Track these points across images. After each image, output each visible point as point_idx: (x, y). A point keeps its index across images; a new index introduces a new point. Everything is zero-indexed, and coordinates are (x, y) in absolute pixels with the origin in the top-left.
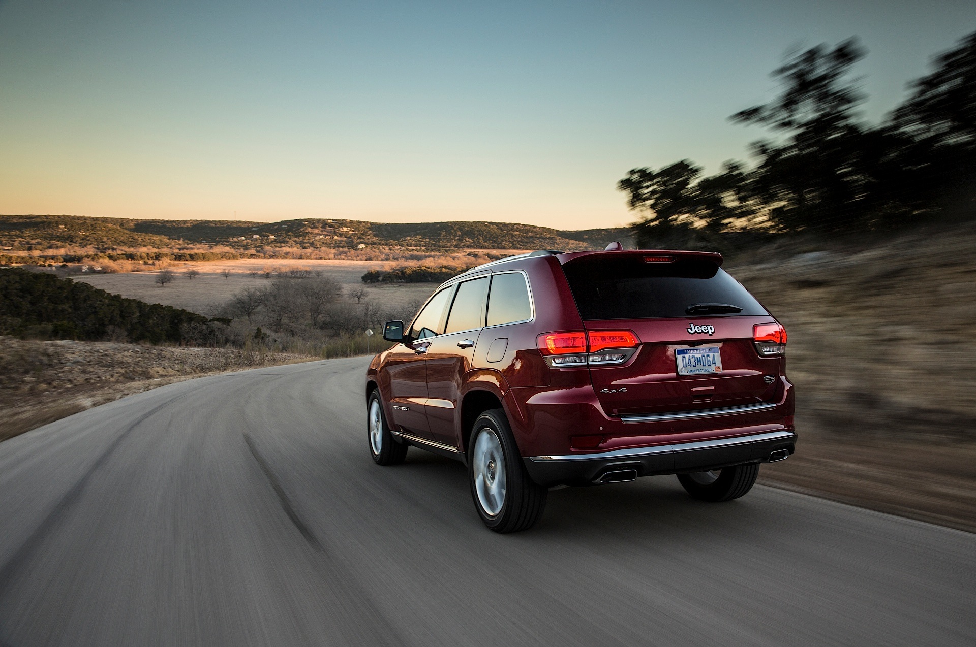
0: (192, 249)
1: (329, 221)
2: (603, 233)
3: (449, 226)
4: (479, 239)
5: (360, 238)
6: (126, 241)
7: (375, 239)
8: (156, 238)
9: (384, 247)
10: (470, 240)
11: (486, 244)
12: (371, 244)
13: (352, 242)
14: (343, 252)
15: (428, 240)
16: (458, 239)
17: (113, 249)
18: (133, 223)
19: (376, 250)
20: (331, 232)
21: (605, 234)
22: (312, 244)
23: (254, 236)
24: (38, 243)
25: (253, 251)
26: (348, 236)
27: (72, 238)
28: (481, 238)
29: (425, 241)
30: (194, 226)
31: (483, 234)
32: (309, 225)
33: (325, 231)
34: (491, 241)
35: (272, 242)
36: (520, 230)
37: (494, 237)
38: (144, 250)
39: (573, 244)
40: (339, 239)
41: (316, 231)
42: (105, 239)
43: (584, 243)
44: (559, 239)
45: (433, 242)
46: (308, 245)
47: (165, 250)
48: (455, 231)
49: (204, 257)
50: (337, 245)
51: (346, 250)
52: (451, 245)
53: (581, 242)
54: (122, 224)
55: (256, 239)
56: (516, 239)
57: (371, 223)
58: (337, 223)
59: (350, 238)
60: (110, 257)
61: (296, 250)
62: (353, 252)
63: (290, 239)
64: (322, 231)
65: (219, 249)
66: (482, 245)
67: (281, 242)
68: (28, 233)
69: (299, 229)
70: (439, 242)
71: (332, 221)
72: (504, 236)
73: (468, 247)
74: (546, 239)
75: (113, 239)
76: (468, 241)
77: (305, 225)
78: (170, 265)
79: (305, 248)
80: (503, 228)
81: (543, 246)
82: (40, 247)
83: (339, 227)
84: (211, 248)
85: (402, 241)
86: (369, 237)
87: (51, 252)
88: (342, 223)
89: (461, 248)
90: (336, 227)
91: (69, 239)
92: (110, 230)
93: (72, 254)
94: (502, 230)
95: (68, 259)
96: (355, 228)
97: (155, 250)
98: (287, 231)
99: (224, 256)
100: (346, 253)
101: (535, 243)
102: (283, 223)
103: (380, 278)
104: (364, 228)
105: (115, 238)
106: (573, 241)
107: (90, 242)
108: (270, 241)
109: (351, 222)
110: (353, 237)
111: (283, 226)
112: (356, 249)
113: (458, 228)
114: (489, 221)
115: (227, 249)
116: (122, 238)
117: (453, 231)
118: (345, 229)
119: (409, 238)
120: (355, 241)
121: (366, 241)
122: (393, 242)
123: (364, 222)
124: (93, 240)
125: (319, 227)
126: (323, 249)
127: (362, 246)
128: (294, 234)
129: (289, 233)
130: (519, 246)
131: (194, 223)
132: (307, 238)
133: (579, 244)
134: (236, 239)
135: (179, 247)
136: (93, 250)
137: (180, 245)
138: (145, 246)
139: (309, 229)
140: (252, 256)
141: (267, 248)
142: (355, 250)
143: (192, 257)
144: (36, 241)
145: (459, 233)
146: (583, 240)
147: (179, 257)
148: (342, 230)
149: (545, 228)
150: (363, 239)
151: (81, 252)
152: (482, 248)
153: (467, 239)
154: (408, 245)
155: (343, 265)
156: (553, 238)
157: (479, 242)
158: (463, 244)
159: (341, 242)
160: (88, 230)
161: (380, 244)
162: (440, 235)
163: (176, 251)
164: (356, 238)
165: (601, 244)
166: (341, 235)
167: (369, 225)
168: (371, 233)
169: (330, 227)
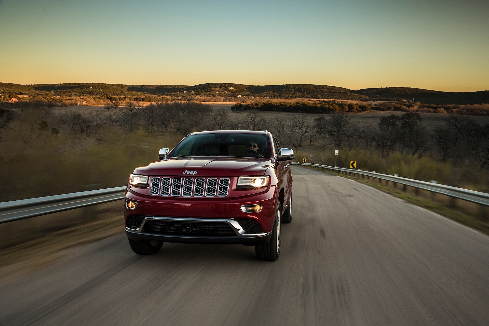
1: (224, 84)
2: (374, 90)
3: (287, 87)
4: (304, 93)
5: (239, 93)
6: (118, 94)
7: (247, 93)
9: (252, 97)
10: (299, 94)
11: (308, 95)
12: (245, 95)
13: (235, 94)
15: (276, 94)
16: (292, 93)
18: (127, 86)
19: (247, 98)
20: (224, 90)
21: (375, 91)
22: (214, 96)
23: (184, 92)
26: (233, 92)
27: (93, 92)
28: (306, 93)
29: (274, 94)
30: (156, 88)
31: (306, 91)
32: (213, 86)
33: (221, 89)
34: (311, 94)
35: (193, 94)
36: (327, 89)
37: (312, 92)
39: (357, 96)
40: (228, 93)
41: (217, 89)
42: (108, 93)
43: (364, 96)
44: (349, 93)
45: (279, 95)
46: (211, 95)
48: (291, 89)
50: (227, 96)
51: (230, 97)
52: (289, 96)
53: (362, 95)
54: (122, 87)
56: (325, 93)
57: (246, 85)
58: (227, 85)
59: (234, 92)
61: (203, 97)
62: (233, 98)
63: (203, 93)
64: (220, 89)
66: (306, 96)
67: (197, 94)
69: (208, 88)
70: (282, 95)
71: (225, 84)
72: (318, 91)
73: (298, 97)
74: (342, 93)
75: (113, 93)
76: (298, 94)
77: (211, 86)
79: (209, 96)
80: (317, 87)
81: (340, 97)
83: (229, 87)
85: (262, 94)
86: (244, 92)
88: (230, 85)
89: (294, 98)
90: (227, 87)
92: (113, 89)
94: (317, 89)
96: (237, 87)
98: (202, 89)
100: (230, 99)
101: (335, 95)
104: (242, 88)
105: (114, 92)
106: (357, 95)
107: (101, 94)
108: (192, 94)
109: (235, 84)
110: (236, 92)
111: (200, 87)
113: (293, 87)
114: (309, 84)
116: (117, 92)
117: (290, 89)
118: (232, 88)
119: (266, 93)
120: (237, 94)
121: (243, 94)
122: (257, 94)
123: (242, 85)
124: (103, 93)
125: (218, 87)
126: (219, 97)
127: (239, 96)
128: (205, 91)
129: (202, 90)
130: (326, 97)
131: (157, 86)
132: (211, 92)
133: (361, 96)
134: (175, 93)
139: (213, 88)
141: (189, 97)
142: (236, 98)
145: (293, 90)
146: (363, 94)
148: (230, 89)
149: (341, 88)
150: (241, 93)
152: (305, 98)
153: (298, 93)
154: (265, 96)
156: (346, 92)
157: (304, 95)
158: (295, 96)
159: (229, 94)
160: (103, 89)
161: (249, 95)
162: (283, 90)
164: (237, 92)
165: (373, 96)
166: (229, 91)
167: (245, 86)
168: (246, 90)
169: (224, 87)
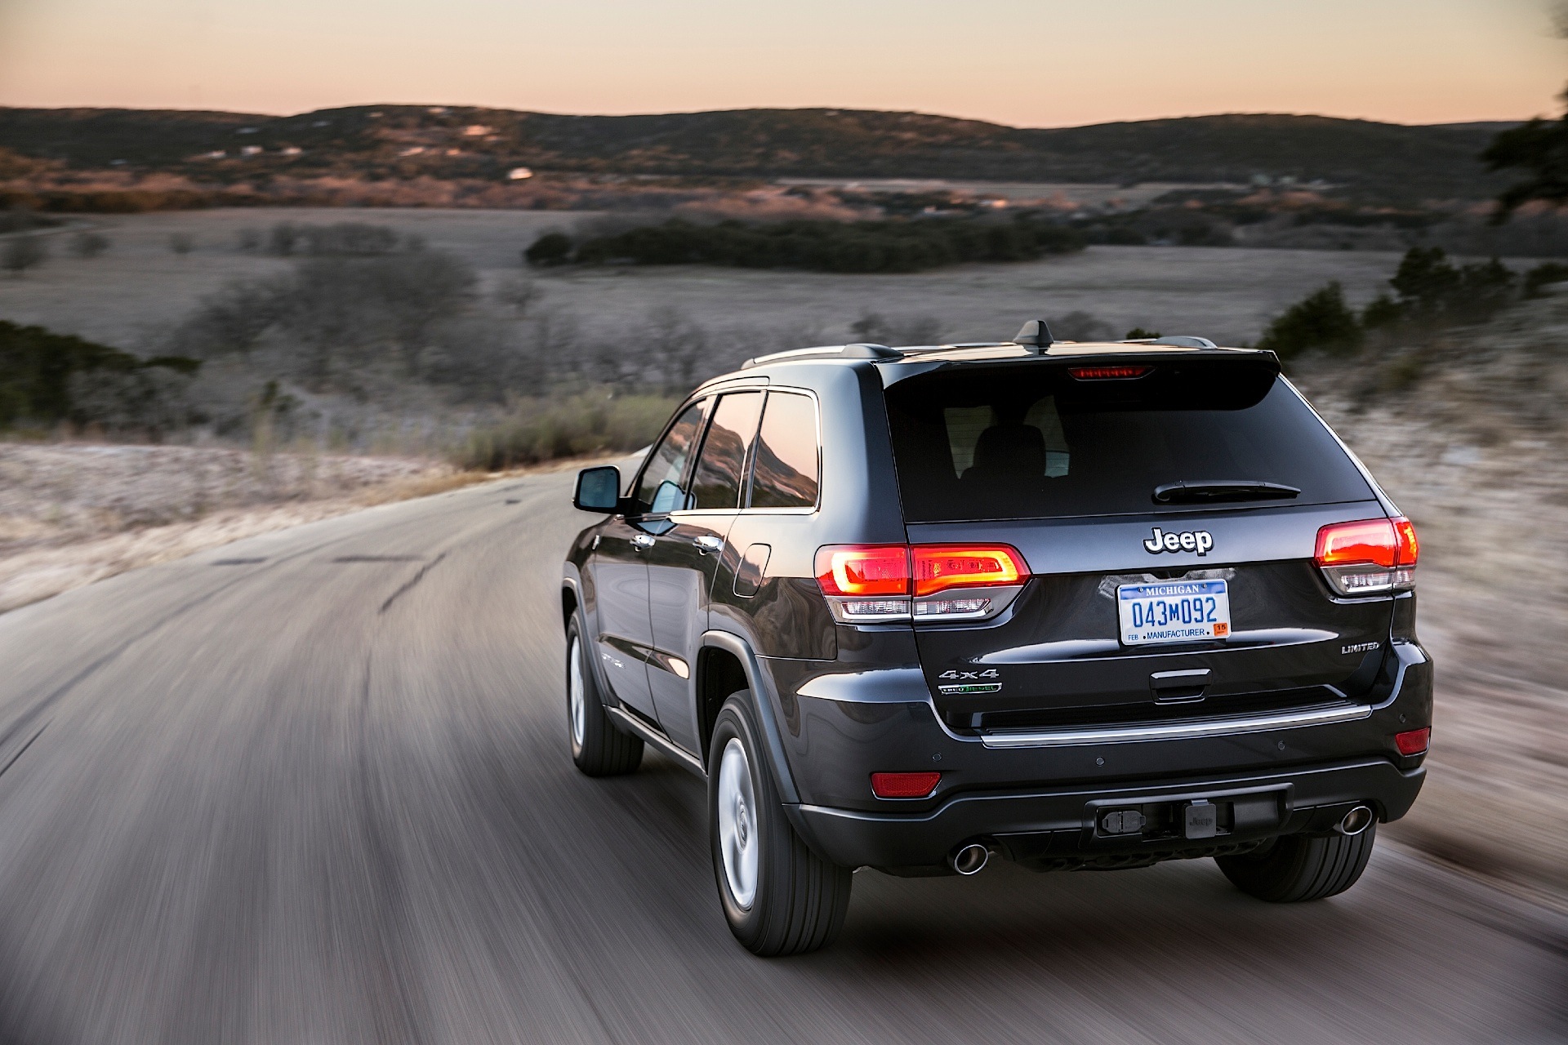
0: (87, 180)
1: (435, 111)
4: (814, 152)
5: (514, 153)
7: (556, 156)
9: (577, 176)
10: (792, 155)
11: (831, 164)
12: (547, 169)
13: (496, 164)
14: (474, 192)
15: (686, 157)
16: (761, 155)
19: (558, 186)
20: (440, 138)
22: (396, 172)
23: (246, 148)
25: (243, 188)
26: (485, 150)
28: (819, 152)
31: (822, 139)
32: (383, 120)
33: (424, 133)
34: (844, 158)
35: (292, 164)
36: (916, 129)
37: (852, 148)
39: (1051, 163)
40: (464, 156)
41: (405, 136)
45: (700, 164)
46: (385, 171)
49: (119, 204)
50: (460, 171)
51: (480, 183)
52: (745, 172)
53: (1073, 160)
55: (254, 156)
58: (453, 115)
59: (490, 154)
61: (352, 184)
62: (496, 190)
63: (339, 156)
64: (417, 133)
65: (159, 183)
67: (309, 164)
69: (358, 128)
70: (714, 162)
71: (442, 111)
72: (876, 143)
76: (787, 156)
77: (374, 121)
79: (377, 178)
80: (873, 126)
83: (461, 125)
84: (138, 177)
85: (623, 162)
86: (538, 150)
88: (466, 115)
89: (769, 178)
90: (453, 124)
94: (871, 129)
96: (501, 127)
98: (329, 133)
99: (172, 201)
100: (480, 192)
102: (318, 114)
103: (571, 254)
104: (521, 128)
106: (1054, 156)
108: (287, 161)
109: (494, 113)
110: (498, 151)
111: (319, 125)
112: (505, 181)
113: (758, 126)
114: (837, 106)
115: (179, 182)
118: (475, 131)
119: (637, 153)
120: (504, 160)
121: (533, 162)
122: (600, 164)
125: (412, 127)
126: (424, 182)
127: (520, 174)
129: (334, 141)
131: (92, 117)
132: (380, 155)
134: (201, 158)
135: (53, 175)
137: (51, 168)
141: (283, 181)
142: (503, 185)
143: (91, 205)
145: (762, 137)
147: (59, 204)
148: (468, 133)
149: (979, 122)
150: (525, 157)
152: (821, 177)
153: (785, 153)
154: (634, 171)
158: (772, 168)
159: (467, 164)
161: (562, 168)
163: (48, 187)
164: (506, 153)
166: (467, 144)
168: (543, 140)
169: (436, 125)
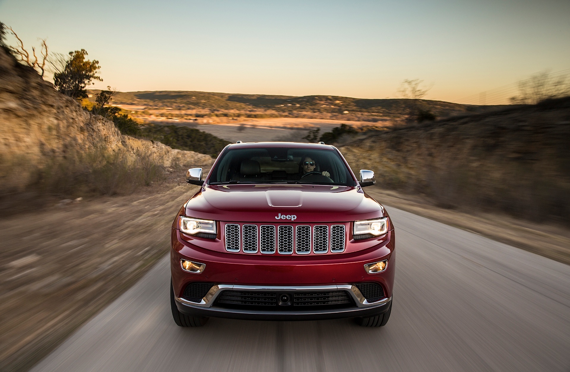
0: (255, 111)
1: (329, 97)
5: (346, 107)
6: (224, 106)
7: (354, 108)
8: (238, 104)
9: (358, 113)
10: (410, 110)
12: (352, 111)
13: (341, 109)
14: (335, 116)
15: (385, 109)
16: (403, 110)
17: (218, 111)
18: (228, 96)
19: (354, 115)
20: (330, 103)
22: (319, 110)
23: (289, 104)
24: (184, 107)
25: (286, 114)
26: (339, 106)
27: (199, 104)
29: (383, 110)
30: (258, 98)
31: (418, 107)
32: (318, 99)
33: (327, 102)
38: (232, 111)
40: (334, 107)
41: (322, 102)
42: (214, 105)
45: (387, 111)
46: (317, 110)
47: (243, 112)
49: (261, 117)
50: (333, 111)
51: (337, 114)
52: (398, 113)
54: (222, 96)
55: (290, 106)
57: (353, 99)
58: (333, 98)
60: (217, 116)
61: (309, 113)
62: (340, 116)
63: (307, 106)
64: (325, 103)
65: (270, 112)
67: (302, 108)
68: (179, 100)
69: (313, 101)
70: (391, 111)
71: (331, 97)
75: (218, 105)
77: (316, 99)
78: (245, 120)
79: (315, 112)
80: (431, 104)
82: (184, 108)
83: (334, 100)
84: (265, 110)
85: (369, 110)
86: (351, 107)
87: (189, 112)
88: (336, 98)
89: (404, 115)
91: (197, 104)
92: (216, 99)
93: (198, 113)
95: (198, 116)
96: (343, 101)
97: (238, 112)
98: (307, 102)
99: (272, 116)
102: (305, 97)
104: (348, 101)
108: (297, 107)
109: (342, 98)
110: (341, 106)
111: (305, 99)
112: (342, 114)
113: (403, 102)
114: (422, 99)
115: (273, 112)
116: (222, 104)
117: (401, 104)
118: (338, 102)
119: (374, 108)
120: (343, 109)
121: (349, 109)
122: (364, 110)
123: (349, 98)
124: (208, 105)
125: (324, 100)
126: (325, 113)
127: (346, 112)
128: (310, 104)
129: (307, 104)
131: (259, 96)
132: (316, 106)
134: (279, 106)
135: (249, 110)
136: (208, 111)
137: (250, 108)
138: (233, 109)
139: (318, 101)
140: (286, 116)
141: (295, 112)
143: (256, 116)
144: (183, 105)
145: (403, 105)
147: (249, 116)
148: (336, 102)
149: (457, 104)
151: (203, 112)
154: (372, 112)
155: (334, 123)
159: (335, 109)
160: (206, 100)
161: (356, 111)
162: (392, 107)
163: (248, 112)
164: (343, 107)
166: (336, 105)
168: (352, 105)
169: (329, 100)
